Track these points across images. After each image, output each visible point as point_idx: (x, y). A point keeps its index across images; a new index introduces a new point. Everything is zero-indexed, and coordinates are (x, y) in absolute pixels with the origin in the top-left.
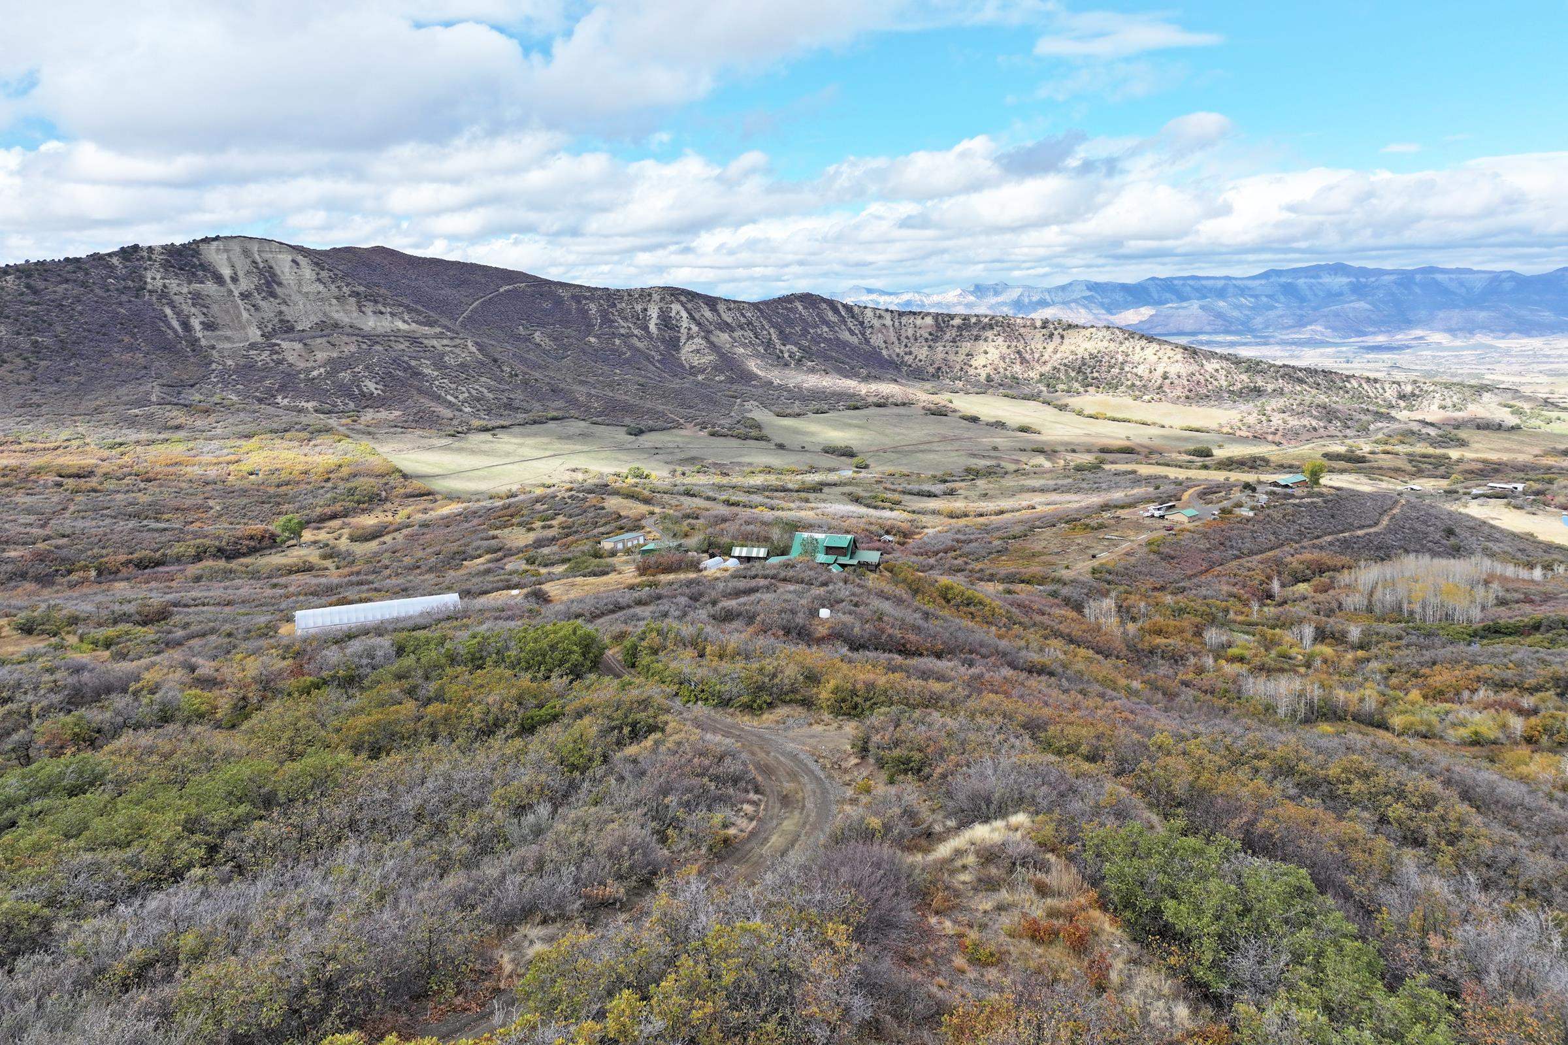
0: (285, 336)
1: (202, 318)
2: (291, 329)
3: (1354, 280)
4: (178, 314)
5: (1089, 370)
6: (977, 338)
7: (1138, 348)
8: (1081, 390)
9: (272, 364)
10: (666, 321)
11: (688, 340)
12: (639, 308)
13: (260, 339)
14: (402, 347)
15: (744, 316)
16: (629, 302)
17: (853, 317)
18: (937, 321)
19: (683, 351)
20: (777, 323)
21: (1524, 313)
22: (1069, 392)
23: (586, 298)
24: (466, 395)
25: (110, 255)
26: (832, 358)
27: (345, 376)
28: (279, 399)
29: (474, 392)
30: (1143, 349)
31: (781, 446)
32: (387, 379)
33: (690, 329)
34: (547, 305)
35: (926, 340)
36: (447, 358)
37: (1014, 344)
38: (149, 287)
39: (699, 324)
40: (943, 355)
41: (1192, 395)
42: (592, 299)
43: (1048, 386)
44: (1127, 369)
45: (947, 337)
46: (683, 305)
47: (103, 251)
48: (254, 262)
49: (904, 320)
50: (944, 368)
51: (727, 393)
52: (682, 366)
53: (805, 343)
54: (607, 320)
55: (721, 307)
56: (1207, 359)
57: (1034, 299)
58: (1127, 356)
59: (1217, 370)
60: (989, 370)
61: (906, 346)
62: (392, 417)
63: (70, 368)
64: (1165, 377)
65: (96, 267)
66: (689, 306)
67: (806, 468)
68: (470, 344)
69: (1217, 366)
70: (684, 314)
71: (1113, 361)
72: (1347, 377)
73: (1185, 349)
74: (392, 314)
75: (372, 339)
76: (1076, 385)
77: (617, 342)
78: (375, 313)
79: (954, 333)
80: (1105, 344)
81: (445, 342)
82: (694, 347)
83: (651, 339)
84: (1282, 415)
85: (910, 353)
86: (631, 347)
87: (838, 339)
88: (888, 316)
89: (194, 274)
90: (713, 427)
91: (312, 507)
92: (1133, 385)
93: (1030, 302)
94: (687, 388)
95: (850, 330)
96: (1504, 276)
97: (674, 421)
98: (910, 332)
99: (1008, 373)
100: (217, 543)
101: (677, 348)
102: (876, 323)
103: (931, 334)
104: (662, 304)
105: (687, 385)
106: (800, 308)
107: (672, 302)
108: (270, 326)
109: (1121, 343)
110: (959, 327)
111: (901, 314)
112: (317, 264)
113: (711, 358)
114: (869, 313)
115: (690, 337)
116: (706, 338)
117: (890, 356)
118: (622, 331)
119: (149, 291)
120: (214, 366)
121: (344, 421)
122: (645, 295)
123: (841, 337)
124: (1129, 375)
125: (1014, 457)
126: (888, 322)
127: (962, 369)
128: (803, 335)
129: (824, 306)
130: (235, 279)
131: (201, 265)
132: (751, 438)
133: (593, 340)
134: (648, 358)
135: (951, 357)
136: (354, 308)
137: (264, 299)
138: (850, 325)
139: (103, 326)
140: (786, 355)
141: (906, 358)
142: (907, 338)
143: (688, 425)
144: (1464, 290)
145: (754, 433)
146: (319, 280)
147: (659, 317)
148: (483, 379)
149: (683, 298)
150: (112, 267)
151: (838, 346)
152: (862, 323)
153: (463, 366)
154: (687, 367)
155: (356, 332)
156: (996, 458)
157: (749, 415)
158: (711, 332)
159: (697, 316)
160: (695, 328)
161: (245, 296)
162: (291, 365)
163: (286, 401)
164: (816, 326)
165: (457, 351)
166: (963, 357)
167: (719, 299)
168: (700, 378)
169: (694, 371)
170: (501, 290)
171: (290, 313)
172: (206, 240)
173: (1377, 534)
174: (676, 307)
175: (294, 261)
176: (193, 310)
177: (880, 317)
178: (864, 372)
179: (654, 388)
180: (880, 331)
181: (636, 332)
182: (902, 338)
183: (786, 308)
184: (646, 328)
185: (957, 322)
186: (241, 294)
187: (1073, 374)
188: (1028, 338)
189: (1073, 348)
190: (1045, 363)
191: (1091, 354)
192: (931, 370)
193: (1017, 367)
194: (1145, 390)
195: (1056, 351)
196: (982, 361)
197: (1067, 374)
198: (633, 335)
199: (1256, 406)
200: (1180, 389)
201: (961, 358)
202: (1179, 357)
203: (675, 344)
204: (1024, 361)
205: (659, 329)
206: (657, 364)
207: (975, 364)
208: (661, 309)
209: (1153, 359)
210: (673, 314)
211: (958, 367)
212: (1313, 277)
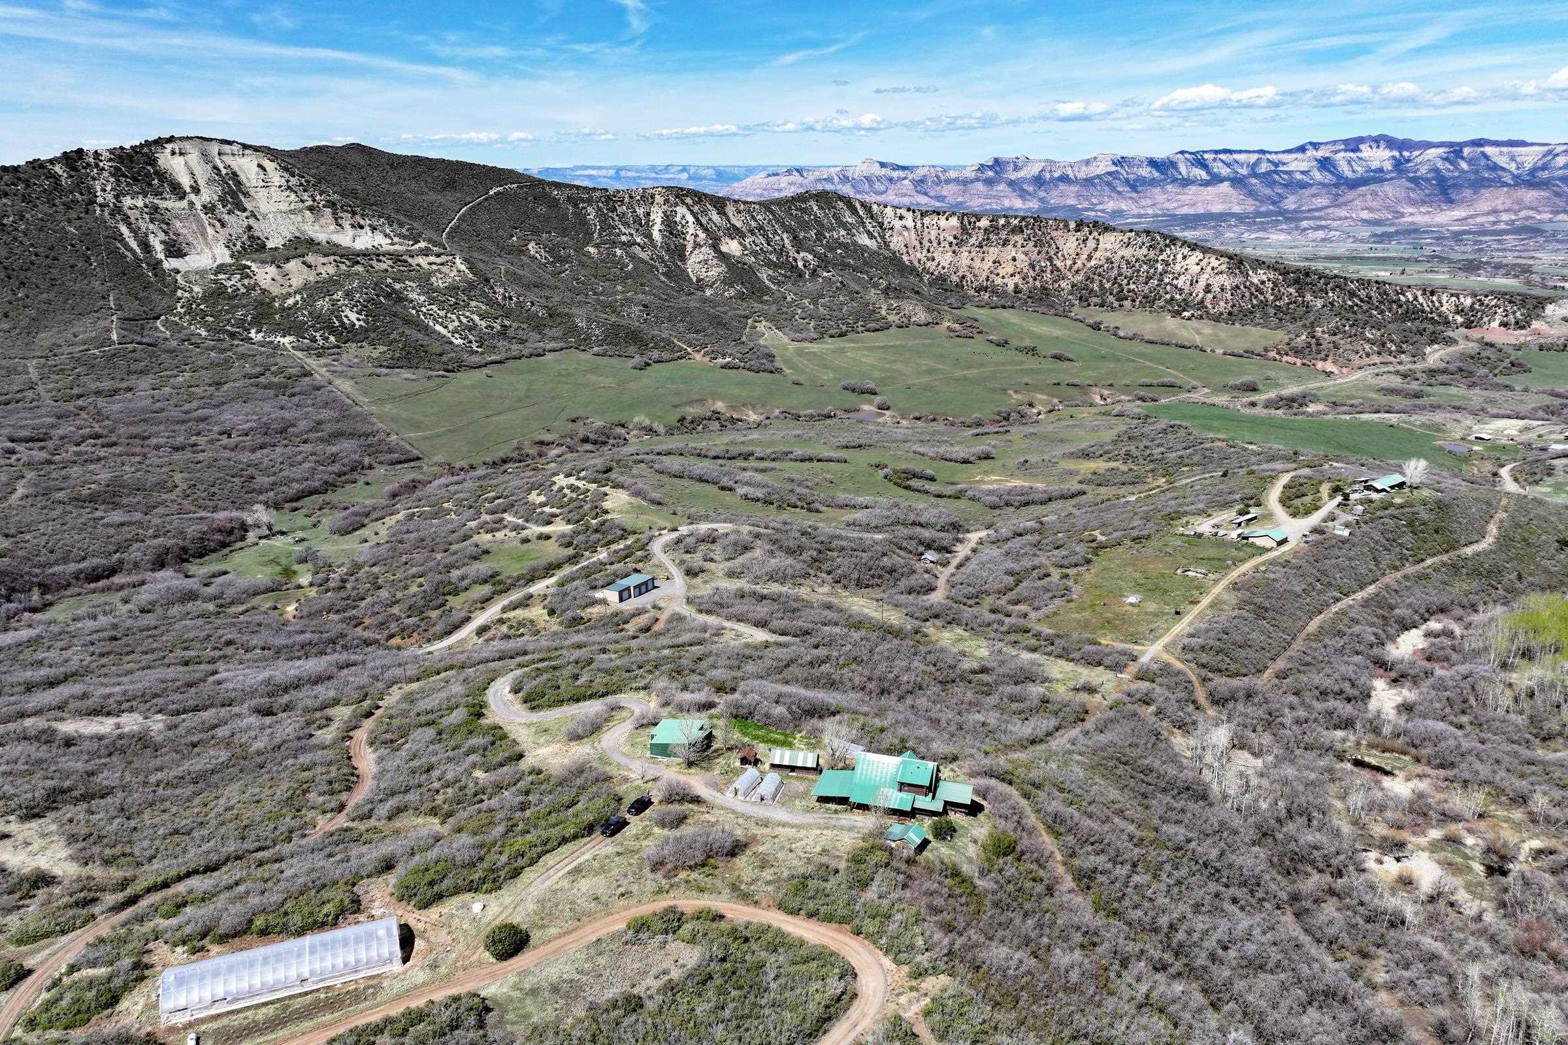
0: (255, 256)
1: (162, 236)
2: (263, 247)
3: (1397, 154)
4: (135, 232)
5: (1125, 282)
6: (1005, 243)
7: (1179, 257)
8: (1116, 304)
9: (243, 290)
10: (669, 223)
11: (694, 248)
12: (640, 211)
13: (229, 260)
14: (384, 266)
15: (755, 219)
16: (630, 206)
17: (872, 217)
18: (962, 222)
19: (690, 262)
20: (791, 227)
22: (1102, 306)
23: (583, 200)
24: (456, 323)
25: (51, 161)
26: (850, 266)
27: (323, 304)
28: (253, 334)
29: (464, 320)
30: (1184, 257)
31: (797, 382)
32: (369, 309)
33: (696, 236)
34: (542, 209)
35: (950, 244)
36: (433, 279)
37: (1045, 249)
38: (100, 200)
39: (706, 230)
40: (968, 262)
41: (1235, 311)
42: (589, 201)
43: (1081, 299)
44: (1166, 280)
45: (972, 241)
46: (689, 207)
47: (44, 157)
48: (215, 168)
49: (927, 220)
50: (969, 277)
51: (737, 312)
52: (689, 279)
53: (821, 250)
54: (606, 226)
55: (730, 209)
56: (1255, 270)
57: (1056, 175)
58: (1168, 265)
59: (1263, 283)
60: (1017, 279)
61: (928, 250)
62: (375, 354)
63: (18, 299)
64: (1208, 289)
65: (38, 177)
66: (696, 209)
68: (458, 261)
69: (1264, 278)
70: (690, 219)
71: (1152, 270)
72: (1401, 287)
73: (1231, 258)
74: (373, 229)
75: (353, 257)
76: (1111, 299)
77: (619, 252)
78: (353, 226)
79: (981, 236)
80: (1144, 251)
81: (432, 259)
82: (701, 257)
83: (655, 247)
84: (1334, 338)
85: (933, 259)
86: (633, 257)
87: (855, 243)
88: (910, 216)
89: (150, 185)
90: (724, 357)
91: (290, 481)
92: (1172, 299)
93: (1052, 180)
94: (694, 307)
95: (868, 232)
97: (681, 349)
98: (934, 234)
99: (1038, 284)
100: (180, 542)
101: (683, 258)
102: (897, 224)
103: (955, 237)
104: (666, 207)
105: (694, 303)
106: (815, 208)
107: (676, 205)
108: (239, 244)
109: (1161, 251)
110: (986, 229)
111: (923, 214)
112: (286, 169)
113: (720, 269)
114: (889, 213)
115: (697, 245)
116: (715, 247)
117: (911, 262)
118: (624, 238)
119: (101, 206)
120: (179, 293)
121: (323, 361)
122: (647, 198)
123: (859, 240)
124: (1168, 287)
126: (910, 223)
127: (988, 278)
128: (818, 240)
129: (841, 204)
130: (196, 190)
131: (157, 173)
132: (764, 371)
133: (592, 250)
134: (652, 270)
135: (977, 264)
136: (331, 220)
137: (230, 212)
138: (869, 227)
139: (52, 248)
140: (800, 264)
141: (929, 264)
142: (930, 241)
143: (696, 354)
144: (1513, 165)
145: (766, 364)
146: (289, 188)
147: (662, 223)
148: (473, 304)
149: (689, 201)
150: (56, 178)
151: (856, 251)
152: (881, 225)
153: (453, 289)
154: (694, 279)
155: (332, 250)
157: (761, 341)
158: (720, 239)
159: (704, 220)
160: (702, 235)
161: (209, 209)
162: (264, 291)
163: (260, 336)
164: (832, 229)
165: (445, 269)
166: (990, 264)
167: (728, 199)
168: (708, 292)
169: (701, 285)
170: (491, 193)
171: (260, 229)
172: (159, 142)
173: (1486, 553)
174: (681, 210)
175: (260, 166)
176: (151, 226)
177: (901, 217)
180: (901, 234)
181: (638, 240)
182: (924, 242)
183: (800, 209)
184: (649, 236)
185: (984, 223)
186: (204, 206)
187: (1108, 286)
188: (1060, 243)
189: (1108, 254)
190: (1077, 272)
191: (1128, 262)
192: (955, 278)
193: (1048, 276)
194: (1185, 305)
195: (1090, 258)
196: (1010, 270)
197: (1101, 285)
198: (635, 243)
199: (1304, 326)
200: (1222, 304)
201: (988, 264)
202: (1224, 267)
203: (680, 253)
204: (1055, 269)
205: (664, 236)
206: (662, 278)
207: (1002, 272)
208: (665, 213)
209: (1195, 269)
210: (678, 219)
211: (984, 276)
212: (1353, 151)
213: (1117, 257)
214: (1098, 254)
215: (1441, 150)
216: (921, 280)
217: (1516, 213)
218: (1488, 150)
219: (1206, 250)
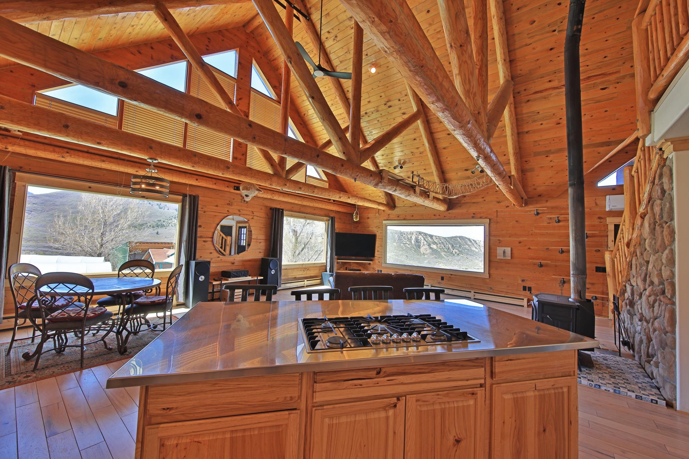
10: (417, 240)
12: (409, 236)
20: (451, 243)
23: (393, 233)
54: (399, 239)
55: (434, 238)
66: (424, 237)
70: (423, 239)
77: (402, 245)
106: (459, 240)
118: (404, 242)
133: (395, 244)
138: (475, 246)
159: (426, 239)
174: (420, 237)
183: (454, 239)
184: (411, 242)
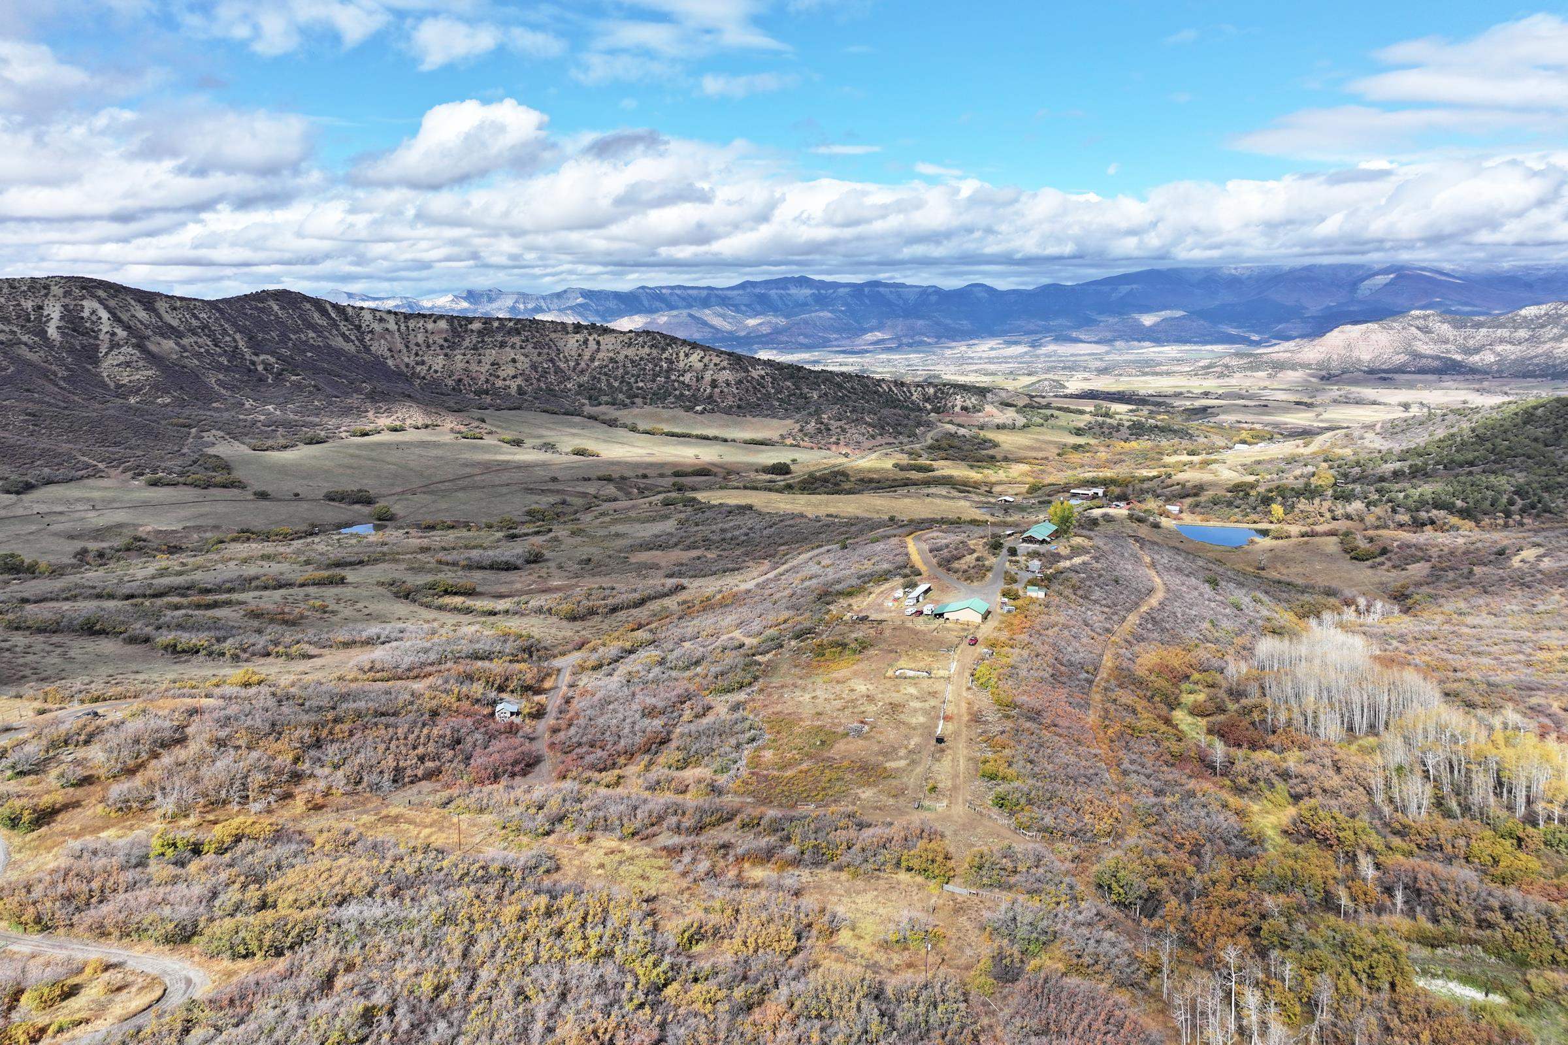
3: (816, 292)
5: (633, 380)
6: (503, 345)
7: (682, 355)
8: (628, 401)
11: (111, 349)
15: (197, 318)
16: (12, 297)
17: (346, 320)
18: (452, 325)
19: (105, 365)
21: (948, 321)
22: (613, 404)
26: (323, 370)
30: (687, 355)
31: (263, 496)
33: (113, 334)
35: (442, 347)
37: (546, 351)
39: (127, 328)
40: (465, 365)
41: (743, 404)
43: (590, 398)
44: (673, 377)
45: (466, 343)
46: (101, 301)
49: (412, 324)
50: (466, 381)
51: (175, 421)
52: (104, 386)
53: (287, 353)
56: (753, 367)
57: (530, 306)
58: (672, 363)
59: (763, 377)
60: (519, 381)
61: (417, 354)
64: (714, 383)
67: (304, 527)
69: (763, 373)
71: (658, 368)
72: (879, 381)
73: (730, 355)
76: (621, 397)
79: (474, 338)
80: (647, 350)
82: (122, 358)
83: (51, 347)
84: (839, 423)
85: (423, 363)
86: (17, 360)
87: (330, 346)
88: (391, 319)
90: (154, 471)
92: (682, 395)
94: (111, 416)
95: (343, 335)
96: (930, 290)
97: (87, 466)
98: (420, 338)
99: (543, 385)
101: (96, 361)
102: (377, 327)
103: (446, 340)
104: (67, 301)
105: (111, 412)
107: (83, 298)
110: (479, 332)
111: (407, 317)
113: (150, 373)
114: (367, 316)
115: (114, 345)
116: (140, 346)
117: (397, 366)
122: (38, 287)
123: (333, 343)
124: (676, 384)
125: (579, 489)
126: (392, 326)
127: (487, 381)
128: (281, 341)
129: (308, 306)
132: (216, 486)
134: (45, 374)
135: (474, 367)
140: (260, 368)
141: (419, 368)
142: (417, 344)
143: (113, 472)
144: (901, 302)
145: (219, 477)
147: (62, 318)
149: (101, 293)
151: (329, 355)
152: (359, 327)
154: (112, 385)
156: (558, 492)
157: (211, 451)
158: (148, 338)
160: (121, 333)
164: (298, 331)
166: (488, 366)
167: (159, 294)
168: (132, 400)
169: (122, 391)
177: (381, 320)
178: (367, 387)
179: (55, 418)
180: (383, 337)
181: (25, 338)
182: (411, 345)
185: (476, 326)
187: (616, 384)
188: (561, 344)
189: (611, 354)
190: (582, 372)
191: (632, 361)
192: (450, 382)
193: (552, 378)
194: (695, 400)
195: (592, 359)
196: (511, 371)
197: (610, 385)
198: (20, 342)
199: (810, 414)
200: (730, 398)
201: (485, 367)
202: (725, 363)
203: (91, 355)
204: (558, 370)
205: (63, 334)
206: (62, 383)
207: (502, 374)
208: (65, 306)
209: (700, 365)
210: (86, 314)
211: (483, 378)
212: (782, 289)
213: (621, 357)
214: (600, 355)
215: (848, 290)
216: (412, 384)
217: (912, 337)
218: (881, 289)
219: (705, 349)
